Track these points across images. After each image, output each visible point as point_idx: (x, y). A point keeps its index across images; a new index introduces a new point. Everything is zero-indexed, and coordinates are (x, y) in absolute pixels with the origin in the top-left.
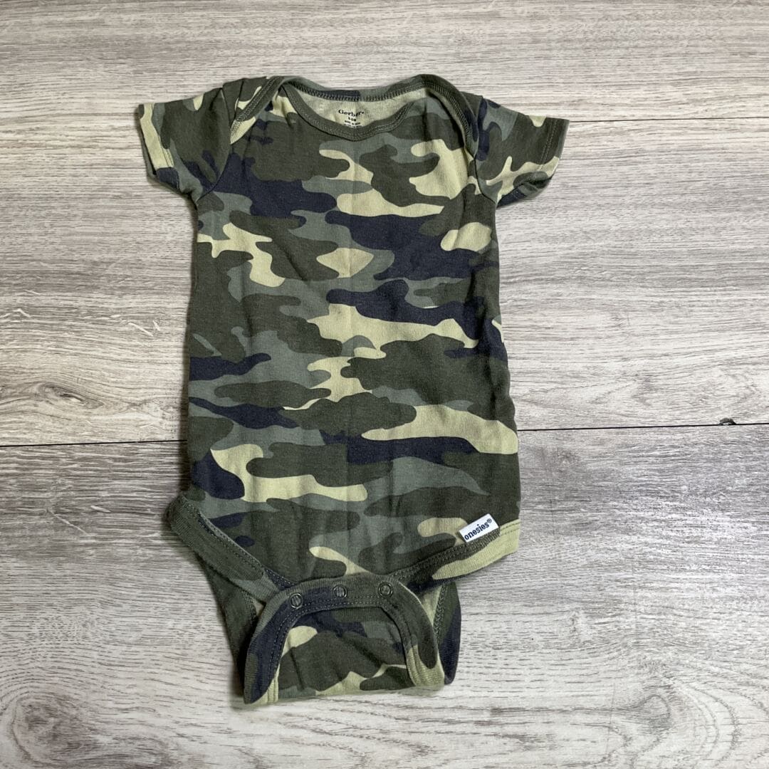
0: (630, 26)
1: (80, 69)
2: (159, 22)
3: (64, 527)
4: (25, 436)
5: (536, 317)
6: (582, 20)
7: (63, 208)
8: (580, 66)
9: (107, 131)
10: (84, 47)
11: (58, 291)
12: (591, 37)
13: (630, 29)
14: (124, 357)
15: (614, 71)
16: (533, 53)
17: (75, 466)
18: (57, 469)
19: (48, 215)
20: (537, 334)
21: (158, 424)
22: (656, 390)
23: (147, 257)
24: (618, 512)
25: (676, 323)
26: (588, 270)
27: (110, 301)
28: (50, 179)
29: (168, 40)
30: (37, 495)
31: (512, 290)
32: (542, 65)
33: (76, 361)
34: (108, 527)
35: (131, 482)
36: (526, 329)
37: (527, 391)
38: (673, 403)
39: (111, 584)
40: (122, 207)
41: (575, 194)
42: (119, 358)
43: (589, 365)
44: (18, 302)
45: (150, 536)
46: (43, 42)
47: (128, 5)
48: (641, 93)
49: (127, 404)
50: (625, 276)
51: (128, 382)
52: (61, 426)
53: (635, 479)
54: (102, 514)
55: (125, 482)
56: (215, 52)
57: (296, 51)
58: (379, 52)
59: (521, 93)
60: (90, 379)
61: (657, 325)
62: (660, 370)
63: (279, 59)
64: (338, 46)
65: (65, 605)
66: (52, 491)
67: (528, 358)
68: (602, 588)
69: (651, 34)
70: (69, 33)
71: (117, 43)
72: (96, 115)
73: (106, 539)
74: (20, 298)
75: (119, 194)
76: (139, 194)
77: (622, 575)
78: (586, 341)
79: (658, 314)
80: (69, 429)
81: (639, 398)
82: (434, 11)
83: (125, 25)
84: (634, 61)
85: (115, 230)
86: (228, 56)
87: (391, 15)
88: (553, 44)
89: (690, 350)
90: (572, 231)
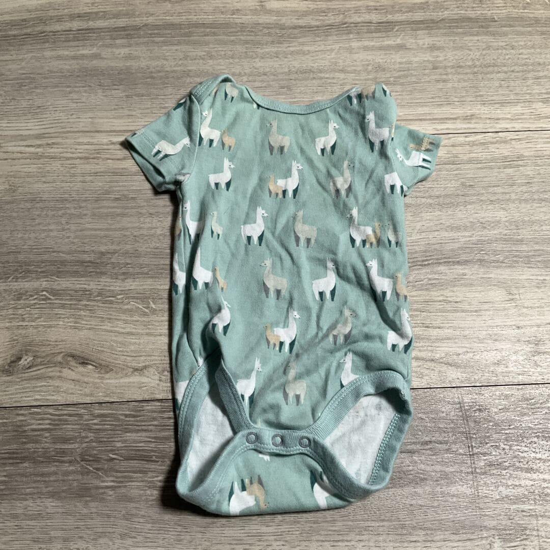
0: (507, 54)
1: (84, 94)
2: (144, 55)
3: (89, 472)
4: (53, 397)
5: (447, 293)
6: (470, 50)
7: (75, 208)
8: (470, 87)
9: (107, 145)
10: (86, 76)
11: (74, 277)
12: (477, 63)
13: (507, 57)
14: (128, 330)
15: (497, 91)
16: (434, 77)
17: (95, 421)
18: (81, 424)
19: (63, 214)
20: (448, 307)
21: (156, 386)
23: (143, 248)
26: (485, 254)
27: (115, 284)
28: (63, 185)
29: (152, 69)
30: (66, 446)
31: (428, 271)
32: (441, 87)
33: (91, 334)
34: (124, 472)
35: (139, 435)
36: (440, 303)
37: (443, 355)
39: (127, 520)
40: (123, 208)
41: (472, 192)
42: (123, 331)
43: (490, 332)
44: (43, 286)
45: (156, 479)
46: (54, 72)
47: (118, 42)
48: (518, 109)
49: (132, 370)
50: (515, 259)
51: (132, 351)
52: (81, 388)
54: (118, 461)
55: (135, 435)
56: (188, 80)
58: (314, 78)
59: (426, 110)
60: (102, 349)
64: (283, 74)
65: (92, 538)
66: (78, 443)
67: (442, 328)
68: (511, 517)
69: (523, 62)
70: (74, 65)
71: (112, 72)
72: (98, 132)
73: (122, 482)
74: (45, 283)
75: (119, 196)
76: (134, 196)
77: (526, 507)
78: (488, 313)
80: (87, 391)
82: (355, 44)
83: (117, 58)
84: (512, 84)
85: (118, 226)
87: (322, 47)
88: (449, 70)
90: (471, 222)
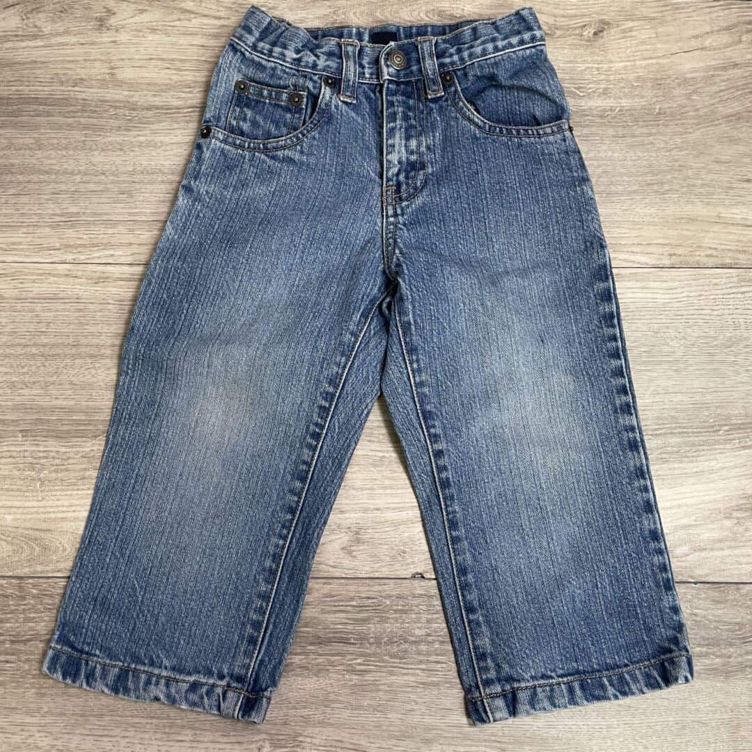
22: (363, 543)
24: (312, 657)
25: (392, 479)
38: (375, 556)
53: (332, 627)
57: (85, 178)
61: (376, 479)
62: (370, 524)
63: (69, 186)
79: (378, 469)
81: (347, 550)
86: (20, 183)
89: (401, 505)
